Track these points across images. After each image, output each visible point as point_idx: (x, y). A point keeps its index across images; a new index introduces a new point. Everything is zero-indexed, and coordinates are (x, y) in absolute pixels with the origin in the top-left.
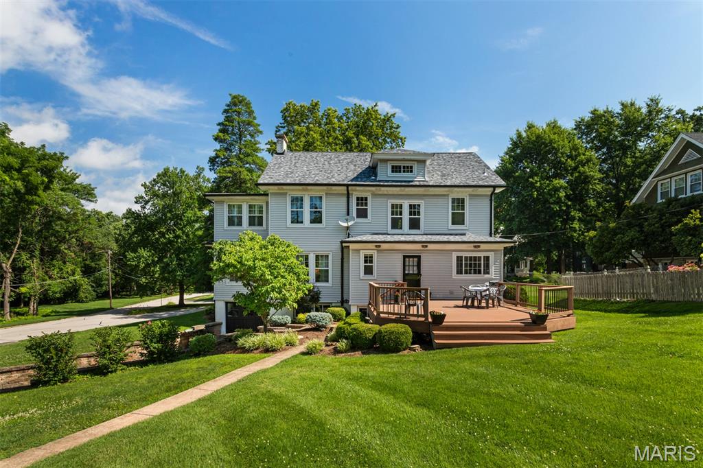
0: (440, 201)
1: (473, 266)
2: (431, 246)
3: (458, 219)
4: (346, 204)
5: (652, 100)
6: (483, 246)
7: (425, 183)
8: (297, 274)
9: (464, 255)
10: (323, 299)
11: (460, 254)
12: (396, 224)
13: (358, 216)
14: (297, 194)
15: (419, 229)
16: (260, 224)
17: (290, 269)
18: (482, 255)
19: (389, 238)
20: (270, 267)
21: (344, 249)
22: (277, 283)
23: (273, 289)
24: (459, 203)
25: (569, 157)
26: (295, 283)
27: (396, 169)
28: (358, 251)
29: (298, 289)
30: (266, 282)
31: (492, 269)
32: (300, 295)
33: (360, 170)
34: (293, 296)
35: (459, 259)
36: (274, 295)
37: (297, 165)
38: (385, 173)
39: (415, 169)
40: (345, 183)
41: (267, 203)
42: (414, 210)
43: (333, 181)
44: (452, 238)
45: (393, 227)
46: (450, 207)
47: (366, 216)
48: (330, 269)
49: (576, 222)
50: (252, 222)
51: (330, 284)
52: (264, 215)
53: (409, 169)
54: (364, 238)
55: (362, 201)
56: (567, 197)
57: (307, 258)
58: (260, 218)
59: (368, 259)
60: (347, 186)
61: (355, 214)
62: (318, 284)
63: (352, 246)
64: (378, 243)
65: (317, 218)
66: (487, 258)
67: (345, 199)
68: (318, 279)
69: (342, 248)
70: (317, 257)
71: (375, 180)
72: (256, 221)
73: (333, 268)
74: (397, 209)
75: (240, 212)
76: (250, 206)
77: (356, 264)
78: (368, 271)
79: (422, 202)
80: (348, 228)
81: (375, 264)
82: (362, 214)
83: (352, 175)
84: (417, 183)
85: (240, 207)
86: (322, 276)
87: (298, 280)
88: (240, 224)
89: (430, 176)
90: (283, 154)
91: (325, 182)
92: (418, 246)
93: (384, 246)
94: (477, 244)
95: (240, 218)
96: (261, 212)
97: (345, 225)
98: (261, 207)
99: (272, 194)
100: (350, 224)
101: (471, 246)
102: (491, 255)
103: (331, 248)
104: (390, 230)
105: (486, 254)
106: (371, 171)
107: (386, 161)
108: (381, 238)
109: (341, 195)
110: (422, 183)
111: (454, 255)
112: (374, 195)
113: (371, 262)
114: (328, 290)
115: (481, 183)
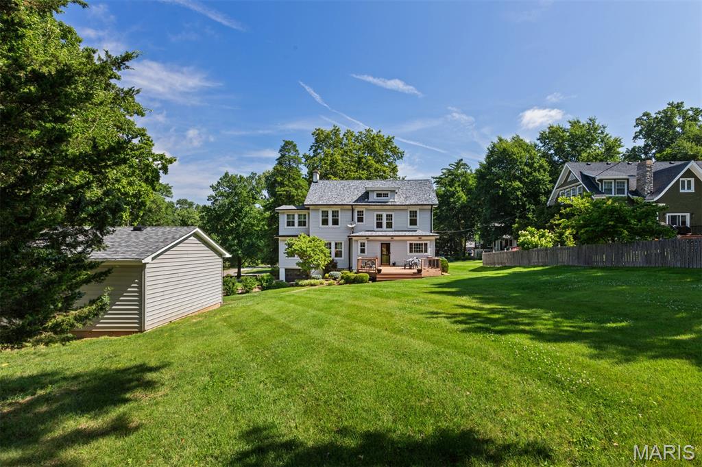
0: (403, 213)
1: (418, 248)
2: (395, 238)
3: (413, 222)
4: (351, 215)
5: (590, 120)
6: (423, 238)
7: (395, 203)
8: (325, 254)
9: (414, 242)
10: (339, 267)
11: (411, 242)
12: (379, 225)
13: (358, 221)
14: (325, 209)
15: (391, 227)
16: (305, 225)
17: (322, 251)
18: (423, 242)
19: (374, 234)
20: (313, 250)
21: (350, 240)
22: (316, 257)
23: (314, 260)
24: (413, 214)
25: (526, 165)
26: (324, 258)
27: (379, 195)
28: (357, 241)
29: (325, 260)
30: (311, 257)
31: (429, 250)
32: (326, 263)
33: (360, 194)
34: (323, 263)
35: (411, 244)
36: (315, 262)
37: (326, 191)
38: (373, 197)
39: (389, 195)
40: (351, 203)
41: (309, 213)
42: (389, 217)
43: (345, 202)
44: (407, 233)
45: (377, 227)
46: (409, 215)
47: (362, 221)
48: (343, 250)
49: (530, 213)
50: (300, 224)
51: (343, 258)
52: (307, 220)
53: (386, 195)
54: (360, 234)
55: (360, 213)
56: (523, 194)
57: (330, 244)
58: (305, 222)
59: (363, 245)
60: (352, 205)
61: (356, 221)
62: (336, 258)
63: (354, 238)
64: (367, 237)
65: (335, 222)
66: (426, 244)
67: (351, 212)
68: (336, 256)
69: (350, 239)
70: (336, 244)
71: (367, 202)
72: (302, 223)
73: (344, 249)
74: (379, 217)
75: (294, 218)
76: (299, 215)
77: (356, 248)
78: (363, 251)
79: (393, 213)
80: (352, 228)
81: (366, 248)
82: (360, 220)
83: (355, 198)
84: (390, 203)
85: (293, 215)
86: (338, 254)
87: (325, 256)
88: (293, 225)
89: (397, 200)
90: (317, 182)
91: (340, 203)
92: (389, 238)
93: (371, 238)
94: (420, 237)
95: (293, 222)
96: (305, 218)
97: (351, 226)
98: (305, 215)
99: (312, 209)
100: (353, 226)
101: (417, 238)
102: (428, 242)
103: (343, 239)
104: (375, 229)
105: (426, 242)
106: (366, 195)
107: (373, 191)
108: (369, 233)
109: (349, 210)
110: (392, 203)
111: (408, 243)
112: (367, 210)
113: (364, 246)
114: (341, 261)
115: (425, 203)
